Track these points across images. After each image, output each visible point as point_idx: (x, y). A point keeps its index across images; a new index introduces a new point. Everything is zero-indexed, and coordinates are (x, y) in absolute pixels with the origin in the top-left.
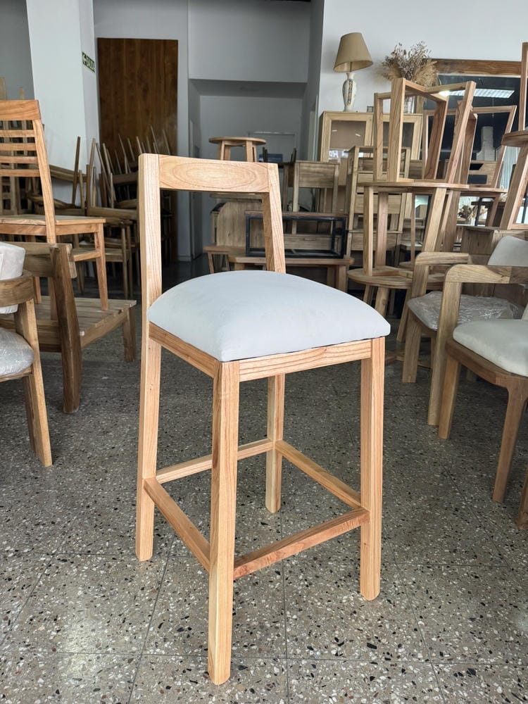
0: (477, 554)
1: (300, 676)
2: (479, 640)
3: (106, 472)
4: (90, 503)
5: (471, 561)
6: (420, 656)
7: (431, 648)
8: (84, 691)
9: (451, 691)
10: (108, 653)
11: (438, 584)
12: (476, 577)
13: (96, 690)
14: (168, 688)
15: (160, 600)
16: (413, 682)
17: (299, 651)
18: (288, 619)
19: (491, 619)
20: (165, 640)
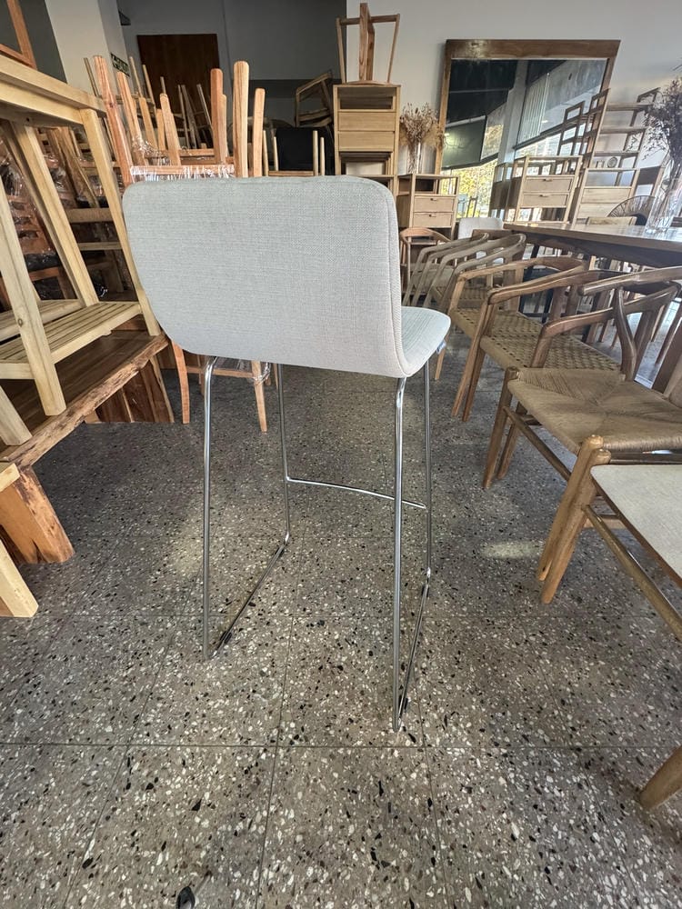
0: (374, 528)
1: (185, 628)
2: (339, 598)
3: (102, 467)
4: (77, 494)
6: (287, 611)
7: (298, 605)
8: (15, 644)
9: (299, 638)
10: (44, 615)
11: (329, 554)
13: (24, 644)
14: (80, 641)
15: (102, 573)
16: (272, 632)
17: (193, 610)
18: (195, 585)
19: (358, 581)
20: (93, 604)
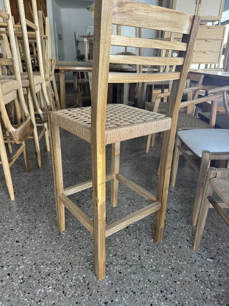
5: (122, 262)
12: (120, 273)
